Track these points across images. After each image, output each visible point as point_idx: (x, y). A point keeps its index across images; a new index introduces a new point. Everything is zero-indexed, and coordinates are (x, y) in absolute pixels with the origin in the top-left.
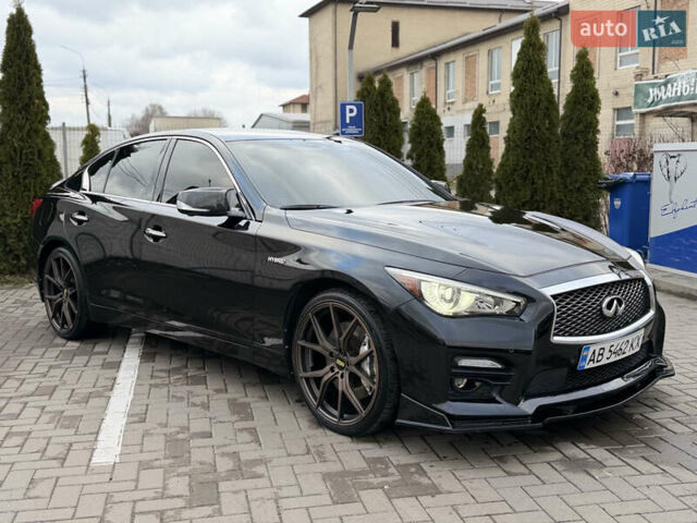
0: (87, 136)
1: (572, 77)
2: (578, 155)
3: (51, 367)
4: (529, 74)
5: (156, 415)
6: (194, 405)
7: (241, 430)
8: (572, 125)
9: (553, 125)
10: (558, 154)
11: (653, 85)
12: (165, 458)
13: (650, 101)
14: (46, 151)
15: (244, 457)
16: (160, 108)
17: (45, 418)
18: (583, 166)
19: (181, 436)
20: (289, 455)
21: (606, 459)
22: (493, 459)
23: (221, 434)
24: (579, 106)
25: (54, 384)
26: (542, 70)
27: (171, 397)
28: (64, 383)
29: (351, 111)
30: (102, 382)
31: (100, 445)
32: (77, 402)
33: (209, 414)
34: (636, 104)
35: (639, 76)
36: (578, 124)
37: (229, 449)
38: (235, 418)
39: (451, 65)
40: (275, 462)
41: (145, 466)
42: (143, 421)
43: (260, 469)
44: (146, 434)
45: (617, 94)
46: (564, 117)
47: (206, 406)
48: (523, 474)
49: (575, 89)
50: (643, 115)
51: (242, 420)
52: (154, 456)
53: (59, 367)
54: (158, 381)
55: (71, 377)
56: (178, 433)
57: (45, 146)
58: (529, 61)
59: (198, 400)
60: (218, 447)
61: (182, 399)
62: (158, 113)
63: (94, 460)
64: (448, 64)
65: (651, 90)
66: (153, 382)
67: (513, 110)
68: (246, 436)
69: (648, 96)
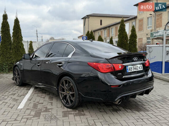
0: (30, 43)
1: (131, 31)
2: (132, 47)
3: (16, 90)
4: (122, 31)
5: (33, 100)
6: (42, 97)
7: (49, 103)
8: (131, 41)
9: (127, 41)
10: (128, 47)
11: (154, 33)
12: (32, 108)
13: (154, 36)
14: (22, 46)
15: (48, 108)
16: (53, 38)
17: (11, 99)
18: (133, 50)
19: (37, 103)
20: (57, 108)
21: (122, 109)
22: (98, 109)
23: (45, 103)
24: (133, 37)
25: (15, 93)
26: (125, 30)
27: (37, 96)
28: (18, 93)
29: (85, 38)
30: (25, 93)
31: (20, 105)
32: (19, 96)
33: (44, 99)
34: (151, 37)
35: (151, 31)
36: (132, 41)
37: (45, 106)
38: (49, 100)
39: (112, 29)
40: (54, 109)
41: (28, 109)
42: (30, 100)
43: (50, 110)
44: (30, 103)
45: (147, 35)
46: (129, 40)
47: (44, 98)
48: (103, 112)
49: (132, 34)
50: (153, 39)
51: (50, 100)
52: (30, 107)
53: (18, 90)
54: (36, 93)
55: (19, 92)
56: (36, 103)
57: (21, 45)
58: (122, 28)
59: (43, 97)
60: (44, 106)
61: (40, 96)
62: (53, 39)
63: (18, 108)
64: (112, 28)
65: (154, 34)
66: (35, 93)
67: (119, 38)
68: (50, 104)
69: (153, 35)
